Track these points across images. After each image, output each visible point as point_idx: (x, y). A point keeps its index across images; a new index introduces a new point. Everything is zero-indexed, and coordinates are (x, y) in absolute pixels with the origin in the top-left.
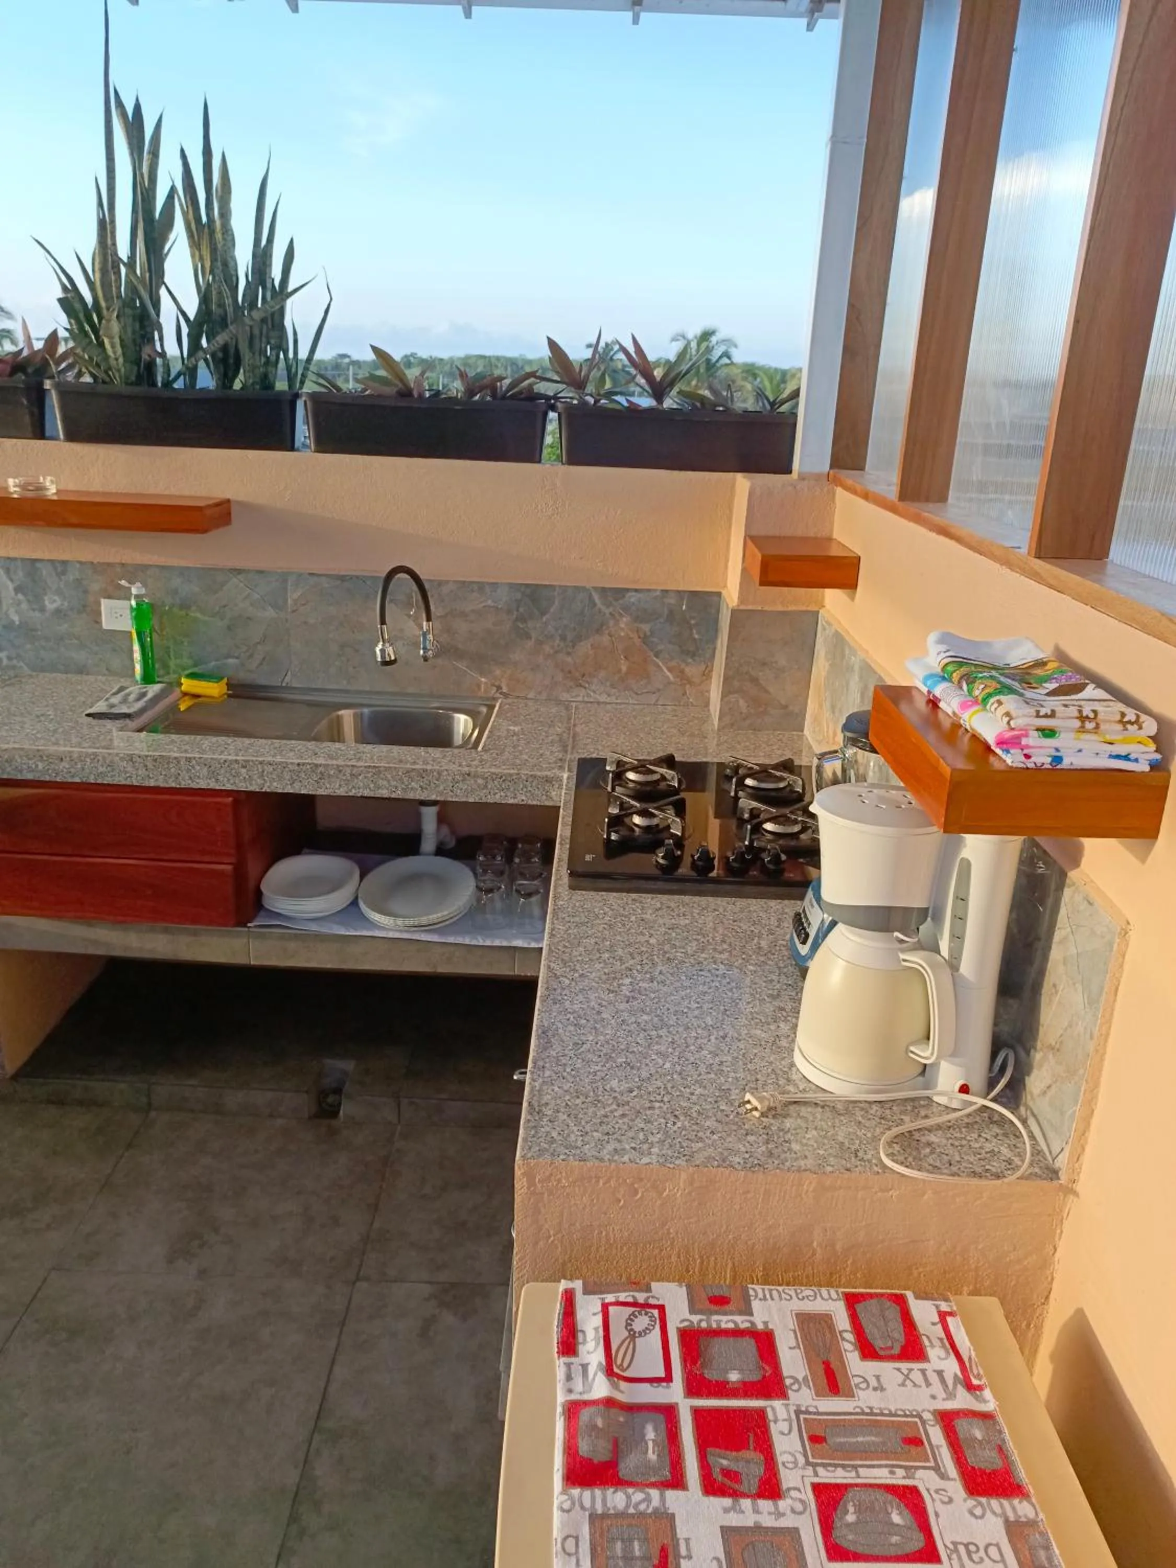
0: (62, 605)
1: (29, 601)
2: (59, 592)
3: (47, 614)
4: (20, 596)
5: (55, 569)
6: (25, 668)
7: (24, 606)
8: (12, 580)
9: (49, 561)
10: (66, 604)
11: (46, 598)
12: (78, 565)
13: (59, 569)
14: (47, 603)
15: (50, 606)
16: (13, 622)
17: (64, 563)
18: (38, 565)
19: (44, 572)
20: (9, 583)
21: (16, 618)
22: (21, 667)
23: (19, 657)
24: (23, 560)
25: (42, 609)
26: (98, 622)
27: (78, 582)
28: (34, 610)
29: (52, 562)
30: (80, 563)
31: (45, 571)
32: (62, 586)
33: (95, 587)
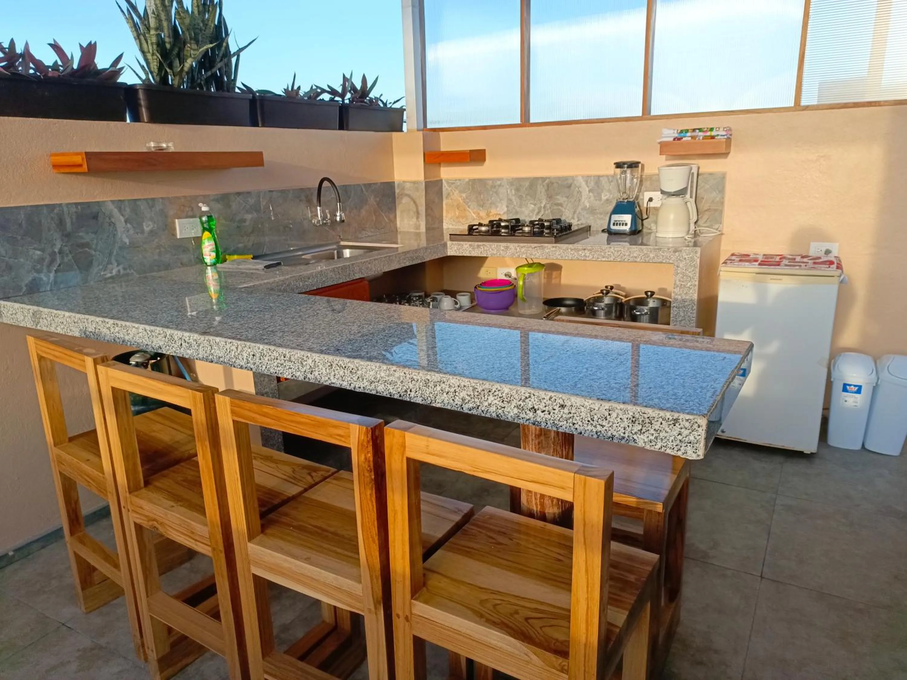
0: (154, 227)
1: (134, 227)
2: (151, 219)
3: (146, 235)
4: (129, 226)
5: (148, 204)
6: (135, 273)
7: (132, 232)
8: (123, 215)
9: (144, 199)
10: (156, 226)
11: (144, 224)
12: (161, 200)
13: (151, 203)
14: (145, 227)
15: (147, 229)
16: (126, 243)
17: (153, 199)
18: (139, 203)
19: (142, 208)
20: (121, 217)
21: (127, 241)
22: (132, 273)
23: (130, 267)
24: (129, 200)
25: (143, 232)
26: (174, 235)
27: (162, 210)
28: (137, 233)
29: (146, 200)
30: (162, 198)
31: (143, 206)
32: (153, 215)
33: (171, 213)
